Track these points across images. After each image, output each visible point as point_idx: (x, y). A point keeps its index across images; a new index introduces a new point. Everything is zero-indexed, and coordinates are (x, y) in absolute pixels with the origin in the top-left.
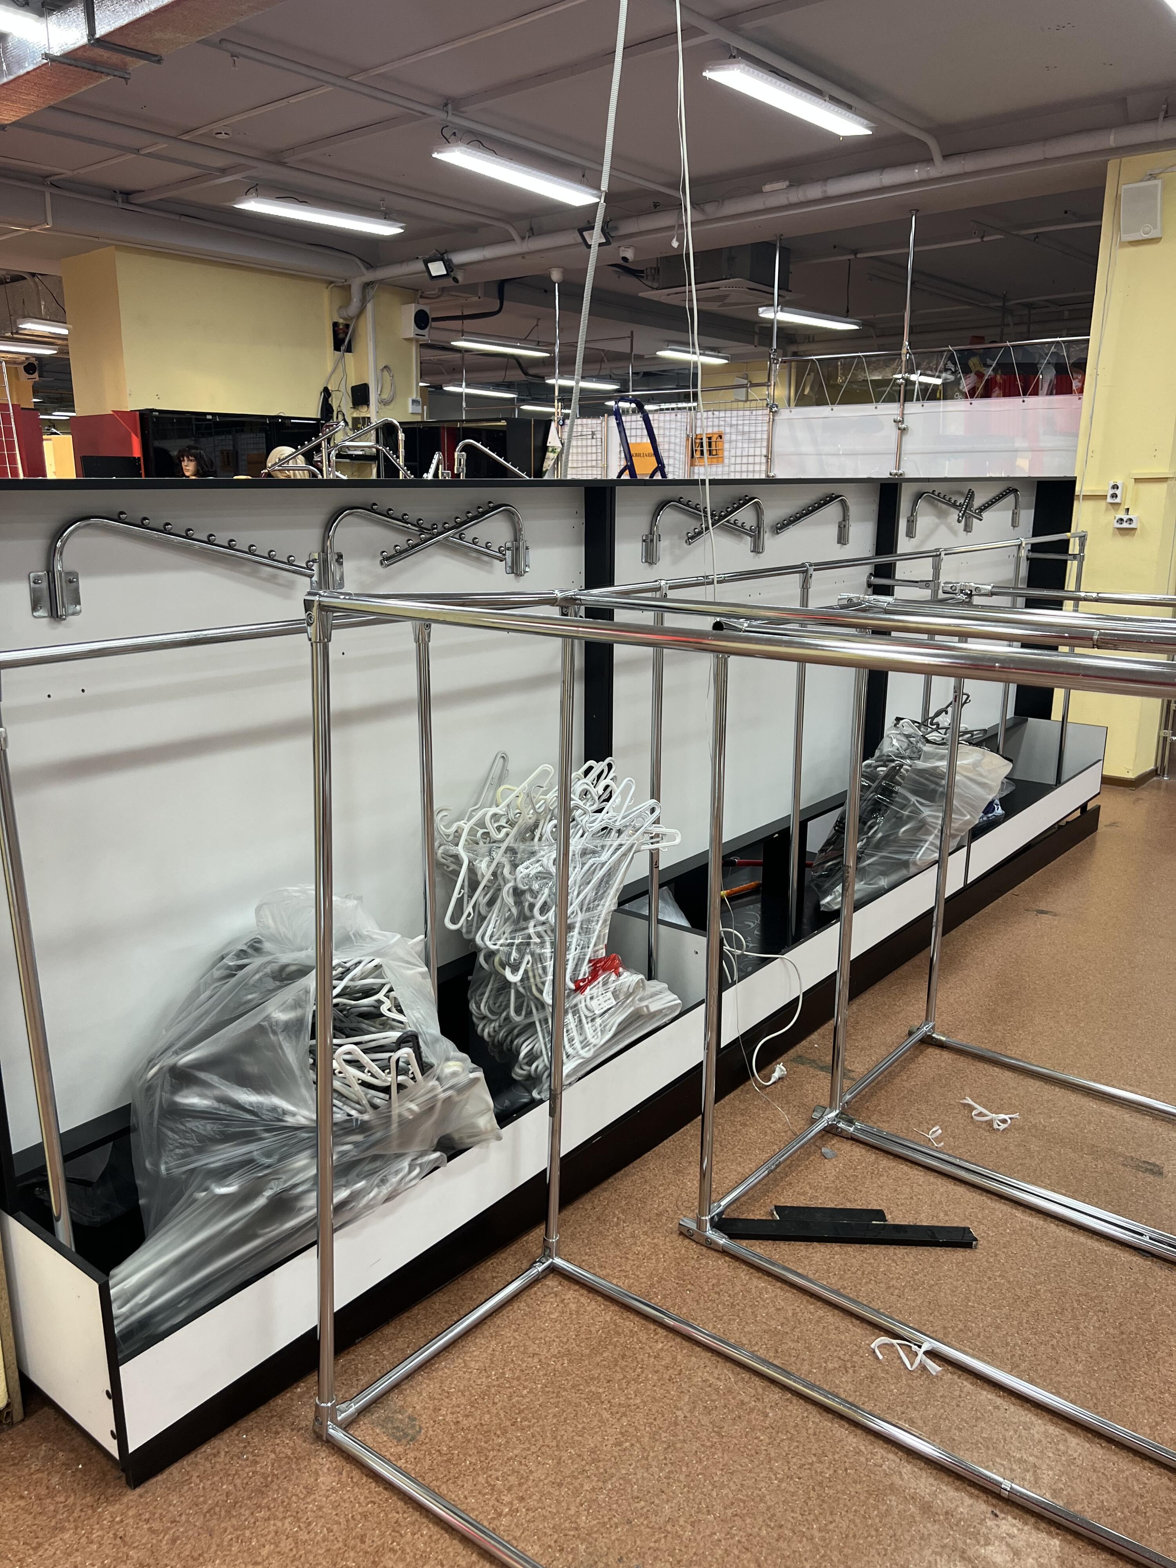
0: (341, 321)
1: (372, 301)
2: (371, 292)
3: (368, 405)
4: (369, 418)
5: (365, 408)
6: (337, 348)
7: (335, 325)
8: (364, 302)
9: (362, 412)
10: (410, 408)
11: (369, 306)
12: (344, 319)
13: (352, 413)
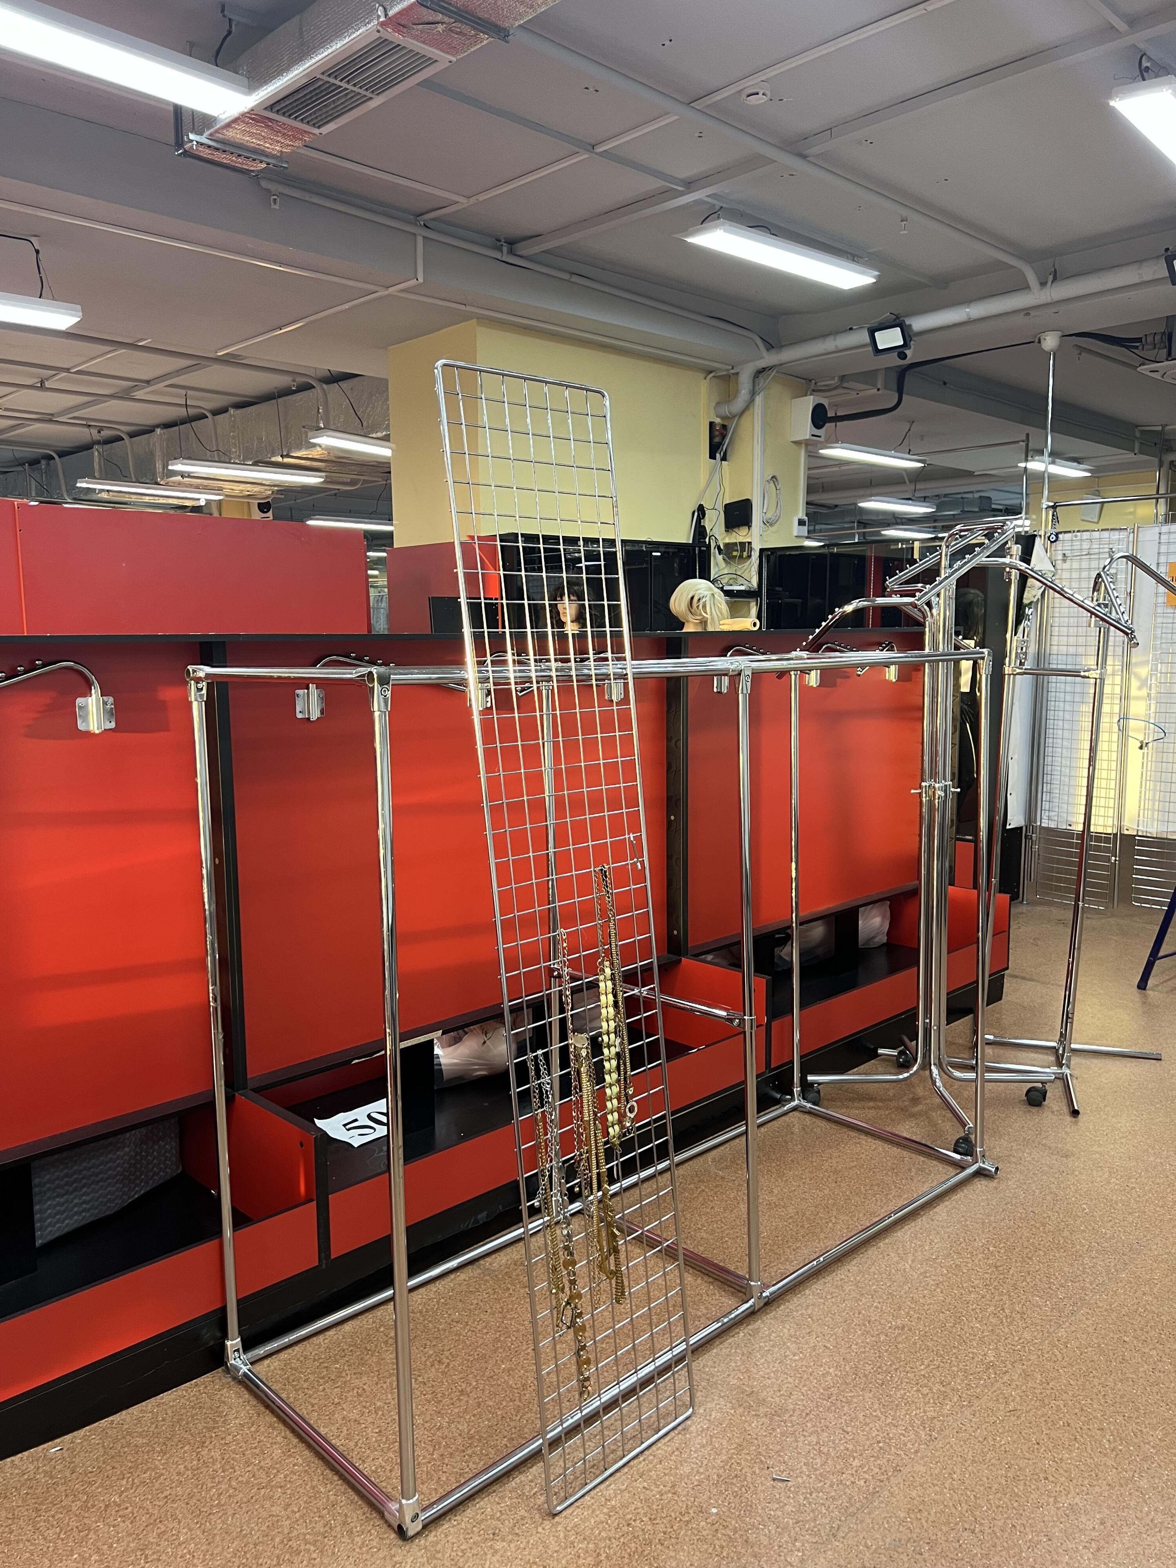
0: (718, 421)
1: (762, 394)
2: (761, 381)
3: (750, 527)
4: (750, 543)
5: (744, 531)
6: (712, 456)
7: (711, 424)
8: (753, 393)
9: (740, 536)
10: (796, 529)
11: (758, 399)
12: (722, 418)
13: (724, 539)
